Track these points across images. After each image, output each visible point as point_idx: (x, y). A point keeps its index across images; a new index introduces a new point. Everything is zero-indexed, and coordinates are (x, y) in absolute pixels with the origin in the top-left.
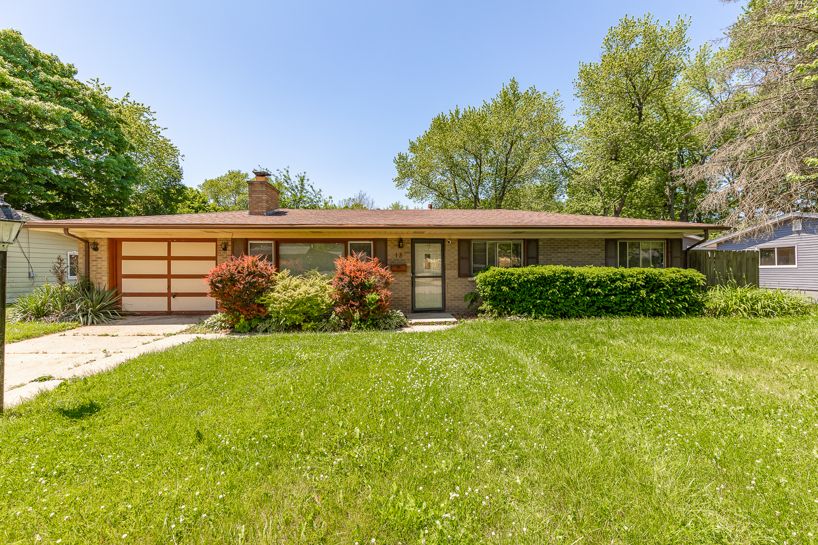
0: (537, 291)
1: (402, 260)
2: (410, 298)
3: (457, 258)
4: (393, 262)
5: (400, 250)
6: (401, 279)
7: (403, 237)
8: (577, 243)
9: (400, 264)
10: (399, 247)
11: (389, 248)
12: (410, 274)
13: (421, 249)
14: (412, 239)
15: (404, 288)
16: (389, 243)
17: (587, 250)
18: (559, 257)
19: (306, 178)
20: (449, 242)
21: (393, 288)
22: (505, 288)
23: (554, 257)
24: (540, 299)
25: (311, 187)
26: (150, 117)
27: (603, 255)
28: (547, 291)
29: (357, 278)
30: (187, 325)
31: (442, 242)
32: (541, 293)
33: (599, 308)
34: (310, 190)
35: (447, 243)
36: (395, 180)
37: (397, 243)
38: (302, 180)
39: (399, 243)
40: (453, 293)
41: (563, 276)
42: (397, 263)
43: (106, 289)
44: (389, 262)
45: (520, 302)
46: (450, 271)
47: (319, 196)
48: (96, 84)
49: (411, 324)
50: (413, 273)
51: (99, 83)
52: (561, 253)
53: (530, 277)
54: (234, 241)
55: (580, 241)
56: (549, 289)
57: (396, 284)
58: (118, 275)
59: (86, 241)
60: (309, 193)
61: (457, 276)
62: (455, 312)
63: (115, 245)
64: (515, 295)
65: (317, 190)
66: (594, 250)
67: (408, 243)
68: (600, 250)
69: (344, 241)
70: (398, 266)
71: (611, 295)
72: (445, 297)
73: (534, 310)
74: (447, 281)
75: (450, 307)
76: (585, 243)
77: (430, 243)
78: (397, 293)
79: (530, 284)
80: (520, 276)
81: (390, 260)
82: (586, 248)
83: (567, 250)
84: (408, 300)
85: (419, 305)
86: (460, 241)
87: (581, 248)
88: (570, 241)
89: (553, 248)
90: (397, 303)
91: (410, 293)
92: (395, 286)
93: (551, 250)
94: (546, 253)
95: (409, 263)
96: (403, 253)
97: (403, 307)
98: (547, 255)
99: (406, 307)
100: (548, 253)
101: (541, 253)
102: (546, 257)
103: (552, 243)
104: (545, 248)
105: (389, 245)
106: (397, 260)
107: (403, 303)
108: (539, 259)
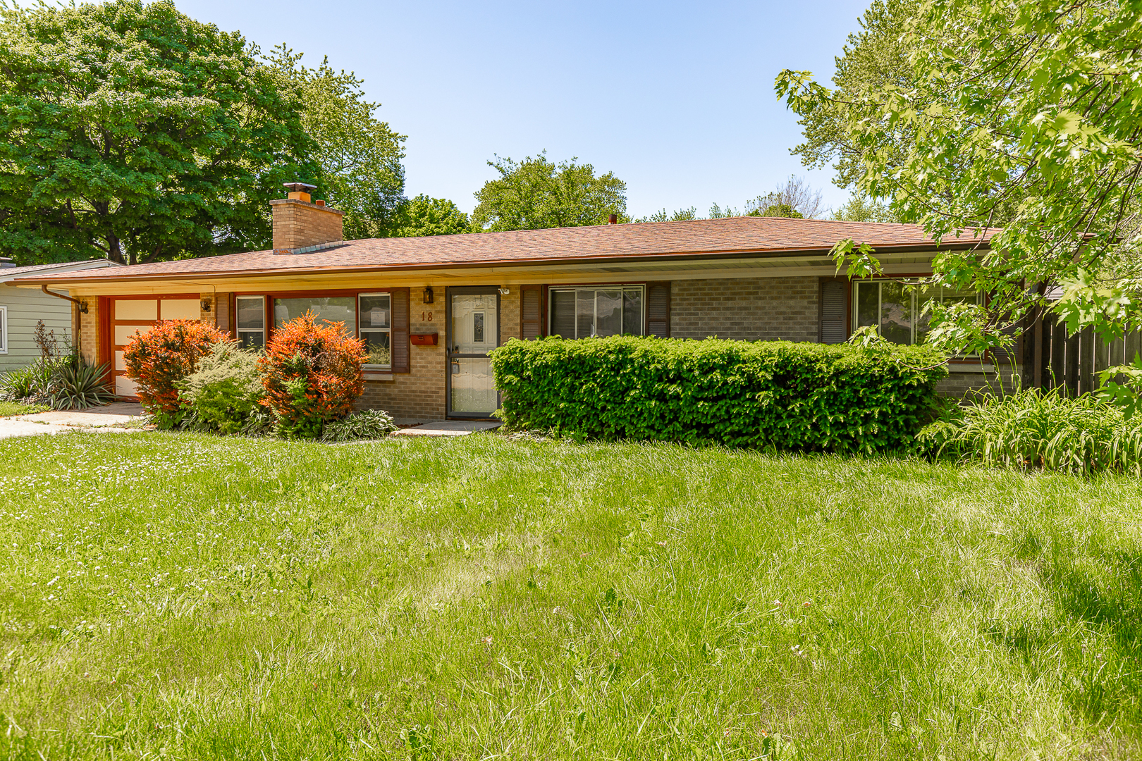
1: (432, 325)
2: (443, 393)
3: (519, 320)
4: (418, 329)
5: (428, 309)
6: (430, 358)
7: (432, 284)
8: (753, 288)
9: (428, 332)
10: (427, 302)
11: (412, 304)
12: (442, 349)
13: (466, 308)
14: (447, 287)
15: (435, 376)
16: (412, 296)
17: (775, 303)
18: (713, 319)
20: (504, 292)
21: (419, 374)
23: (701, 319)
27: (812, 313)
31: (493, 290)
35: (502, 294)
37: (423, 296)
39: (427, 295)
42: (423, 330)
43: (95, 365)
44: (413, 329)
50: (451, 347)
52: (718, 309)
54: (217, 295)
55: (761, 284)
57: (423, 367)
58: (112, 346)
59: (76, 300)
63: (106, 304)
66: (792, 302)
67: (441, 295)
68: (805, 303)
69: (352, 293)
70: (422, 337)
76: (772, 287)
77: (481, 293)
78: (425, 384)
81: (414, 325)
82: (772, 298)
83: (730, 304)
84: (441, 397)
85: (462, 406)
86: (524, 289)
87: (761, 298)
88: (738, 284)
89: (701, 299)
90: (424, 400)
91: (443, 384)
92: (421, 371)
93: (696, 304)
94: (686, 309)
95: (442, 330)
96: (433, 313)
97: (433, 409)
98: (687, 314)
99: (438, 409)
100: (689, 309)
101: (675, 309)
102: (685, 319)
103: (700, 289)
104: (685, 300)
105: (413, 299)
106: (424, 325)
107: (433, 401)
108: (672, 322)
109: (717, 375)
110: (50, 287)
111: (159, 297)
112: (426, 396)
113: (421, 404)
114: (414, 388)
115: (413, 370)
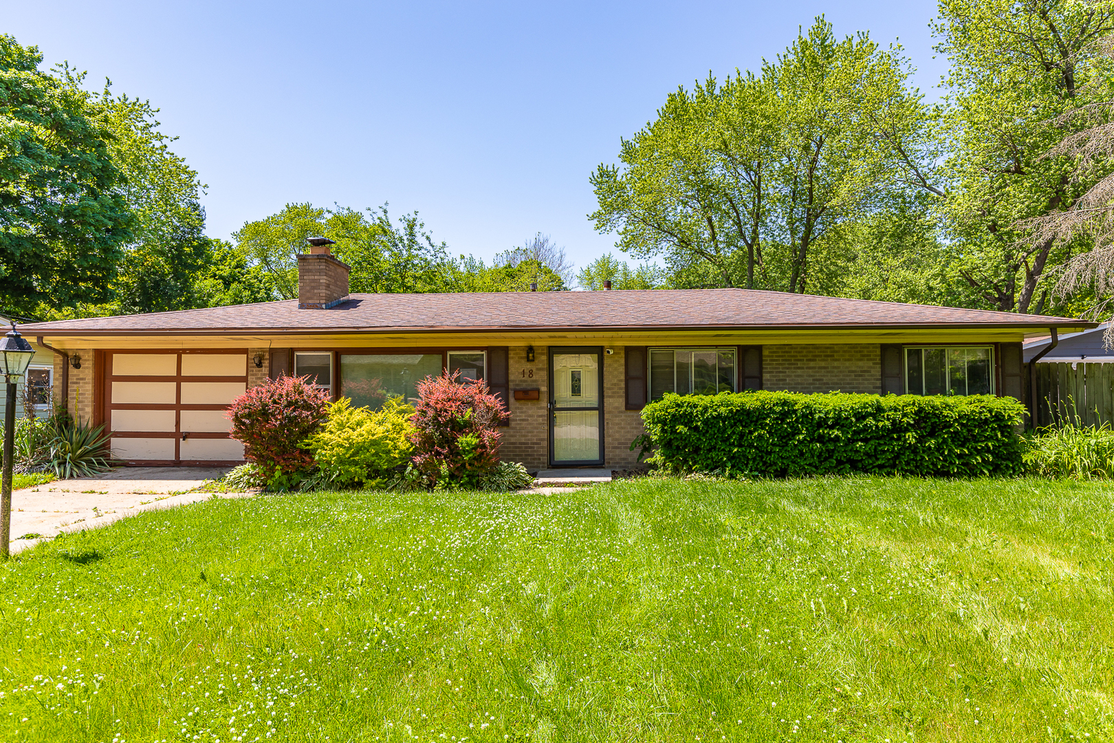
0: (733, 433)
1: (535, 381)
2: (545, 444)
3: (623, 377)
4: (518, 385)
5: (529, 366)
6: (530, 412)
7: (534, 344)
8: (829, 352)
9: (529, 388)
10: (528, 360)
11: (511, 362)
12: (544, 403)
13: (564, 364)
14: (549, 347)
15: (536, 428)
16: (511, 354)
17: (847, 364)
18: (798, 376)
20: (608, 352)
21: (518, 427)
22: (681, 428)
23: (788, 376)
24: (740, 446)
25: (428, 238)
26: (151, 121)
27: (877, 371)
28: (751, 433)
29: (446, 411)
30: (201, 481)
31: (599, 351)
32: (742, 435)
33: (840, 462)
34: (426, 244)
35: (605, 353)
36: (593, 217)
37: (524, 354)
38: (411, 226)
39: (528, 353)
40: (617, 436)
41: (778, 409)
42: (524, 386)
43: (90, 426)
44: (511, 385)
45: (710, 451)
46: (611, 400)
47: (442, 255)
48: (65, 72)
49: (536, 485)
50: (552, 401)
51: (69, 69)
52: (802, 368)
53: (722, 410)
54: (272, 351)
55: (836, 348)
56: (755, 430)
57: (523, 420)
58: (107, 405)
59: (64, 354)
60: (423, 251)
61: (623, 408)
62: (620, 467)
63: (103, 358)
64: (699, 439)
65: (438, 244)
66: (860, 363)
67: (542, 354)
68: (871, 364)
69: (442, 351)
70: (525, 392)
71: (857, 441)
72: (604, 443)
73: (729, 464)
74: (606, 416)
75: (611, 459)
76: (845, 352)
77: (580, 353)
78: (524, 436)
79: (724, 422)
80: (706, 409)
81: (513, 381)
82: (846, 360)
83: (812, 364)
84: (543, 447)
85: (561, 455)
86: (628, 350)
87: (836, 360)
88: (817, 348)
89: (788, 360)
90: (524, 451)
91: (545, 436)
92: (520, 424)
93: (784, 364)
94: (776, 368)
95: (544, 386)
96: (534, 370)
97: (534, 459)
98: (777, 372)
99: (540, 459)
100: (779, 368)
101: (766, 368)
102: (775, 376)
103: (787, 352)
104: (774, 360)
105: (512, 358)
106: (525, 381)
107: (534, 451)
108: (764, 378)
109: (870, 421)
110: (47, 340)
111: (179, 353)
112: (526, 448)
113: (521, 455)
114: (513, 440)
115: (513, 424)
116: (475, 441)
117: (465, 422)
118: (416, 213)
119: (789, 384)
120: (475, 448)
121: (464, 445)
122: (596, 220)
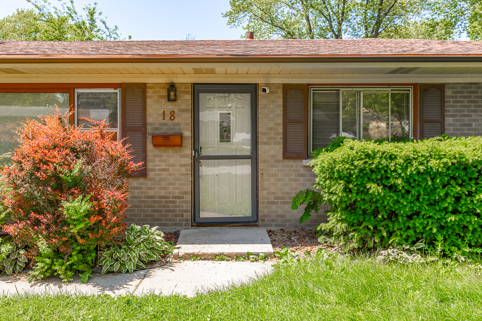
0: (447, 195)
1: (175, 125)
2: (189, 198)
3: (280, 120)
4: (157, 129)
5: (169, 107)
6: (172, 161)
7: (175, 80)
9: (170, 132)
10: (169, 100)
11: (149, 101)
12: (188, 151)
13: (212, 105)
14: (194, 85)
15: (177, 179)
16: (150, 92)
19: (97, 11)
20: (264, 90)
21: (157, 178)
22: (374, 188)
23: (475, 120)
24: (455, 212)
25: (104, 23)
28: (470, 194)
29: (46, 163)
31: (252, 89)
32: (458, 199)
34: (102, 27)
35: (260, 92)
36: (226, 15)
37: (164, 93)
38: (92, 14)
39: (169, 91)
40: (273, 189)
42: (164, 130)
44: (149, 129)
45: (410, 217)
46: (266, 147)
47: (115, 36)
50: (196, 147)
53: (433, 163)
57: (163, 170)
60: (100, 32)
61: (280, 157)
62: (277, 225)
64: (398, 202)
65: (112, 27)
67: (186, 92)
69: (68, 89)
70: (166, 137)
72: (257, 196)
73: (440, 238)
74: (261, 166)
75: (266, 216)
77: (230, 92)
78: (165, 188)
79: (432, 179)
80: (408, 161)
81: (151, 124)
84: (186, 202)
85: (207, 211)
86: (287, 89)
89: (475, 102)
90: (164, 207)
91: (188, 188)
92: (160, 175)
93: (470, 106)
94: (460, 111)
95: (187, 130)
96: (176, 111)
97: (176, 216)
98: (461, 116)
99: (182, 216)
100: (463, 111)
101: (449, 111)
102: (459, 121)
103: (473, 92)
104: (458, 102)
105: (151, 97)
106: (165, 124)
107: (176, 206)
108: (446, 123)
112: (166, 202)
113: (160, 211)
114: (151, 193)
115: (151, 174)
116: (86, 206)
117: (74, 179)
118: (95, 4)
119: (475, 130)
120: (88, 215)
121: (71, 212)
122: (228, 17)
